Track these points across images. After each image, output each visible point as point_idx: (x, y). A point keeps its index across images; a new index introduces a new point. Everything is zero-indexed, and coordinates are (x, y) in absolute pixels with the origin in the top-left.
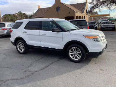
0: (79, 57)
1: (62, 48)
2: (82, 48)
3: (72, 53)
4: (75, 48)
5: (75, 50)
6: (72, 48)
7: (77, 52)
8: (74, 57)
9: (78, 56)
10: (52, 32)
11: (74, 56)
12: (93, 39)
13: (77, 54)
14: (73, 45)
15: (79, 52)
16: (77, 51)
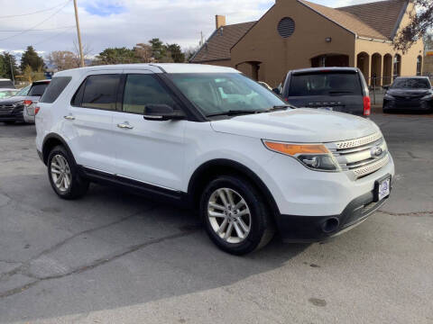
0: (243, 232)
1: (185, 189)
2: (251, 194)
3: (221, 211)
4: (227, 190)
5: (228, 202)
6: (219, 190)
7: (238, 211)
8: (225, 231)
9: (239, 225)
10: (146, 118)
11: (228, 225)
12: (301, 158)
13: (236, 220)
14: (221, 179)
15: (243, 212)
16: (236, 203)
